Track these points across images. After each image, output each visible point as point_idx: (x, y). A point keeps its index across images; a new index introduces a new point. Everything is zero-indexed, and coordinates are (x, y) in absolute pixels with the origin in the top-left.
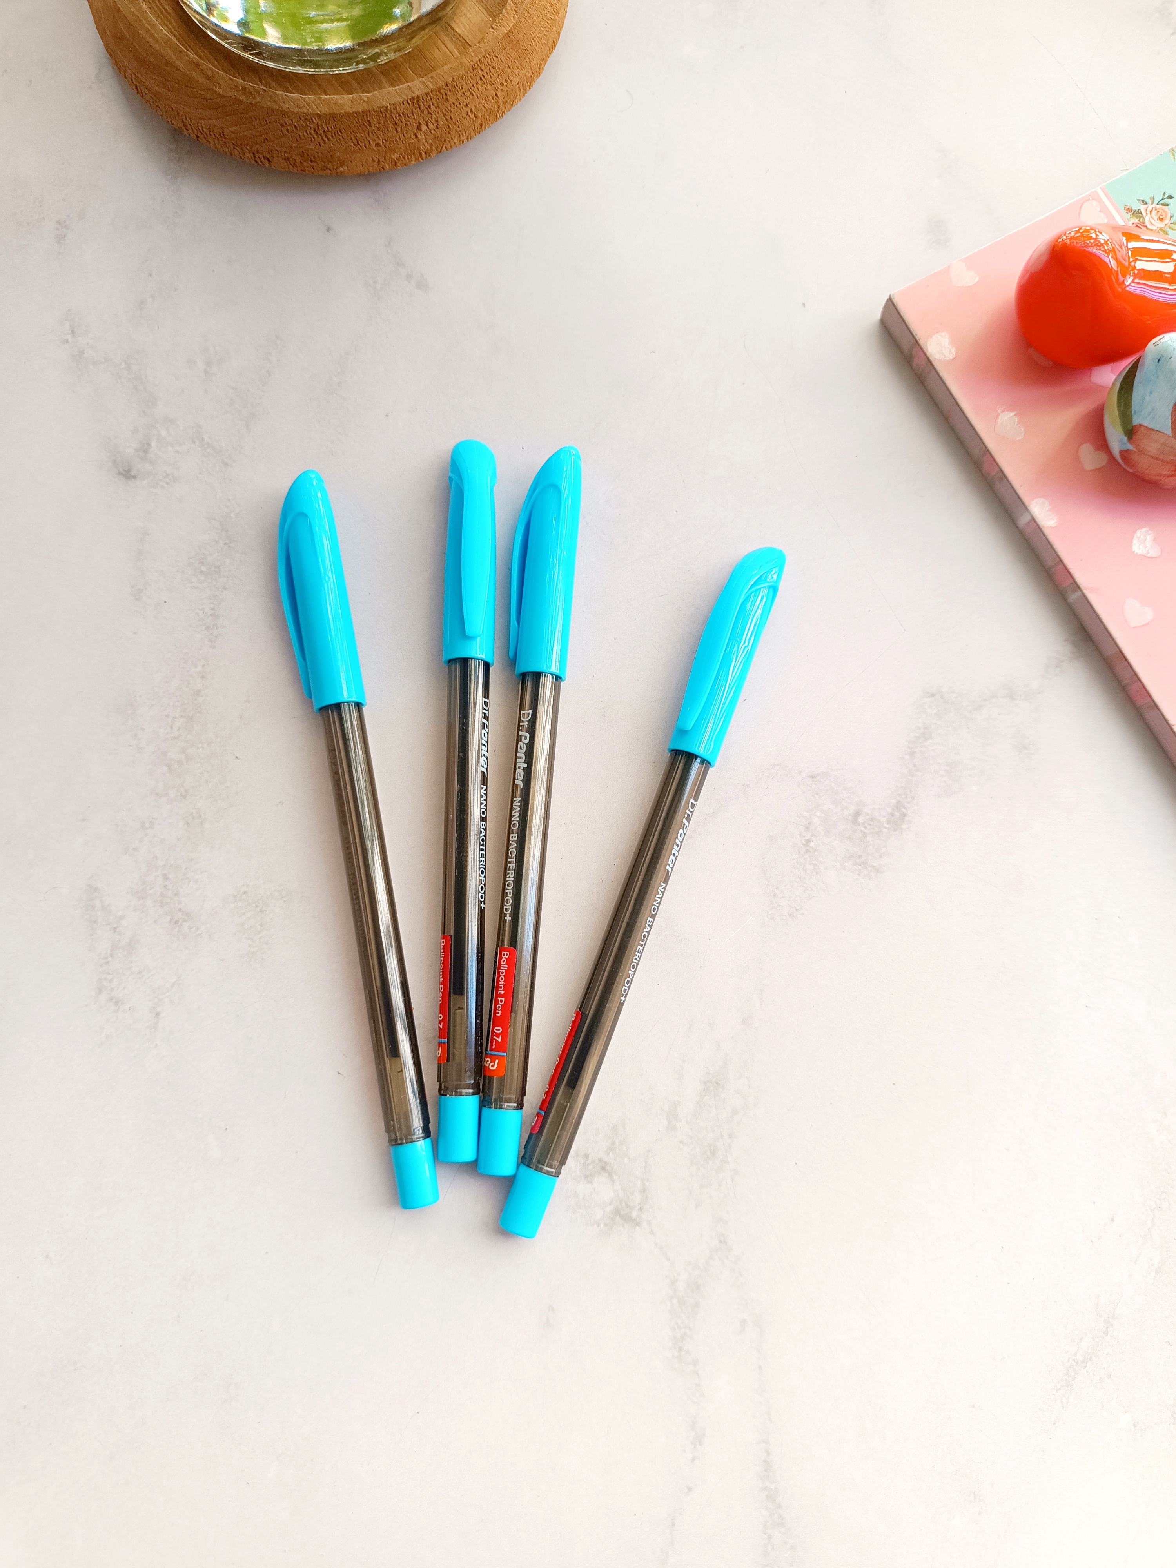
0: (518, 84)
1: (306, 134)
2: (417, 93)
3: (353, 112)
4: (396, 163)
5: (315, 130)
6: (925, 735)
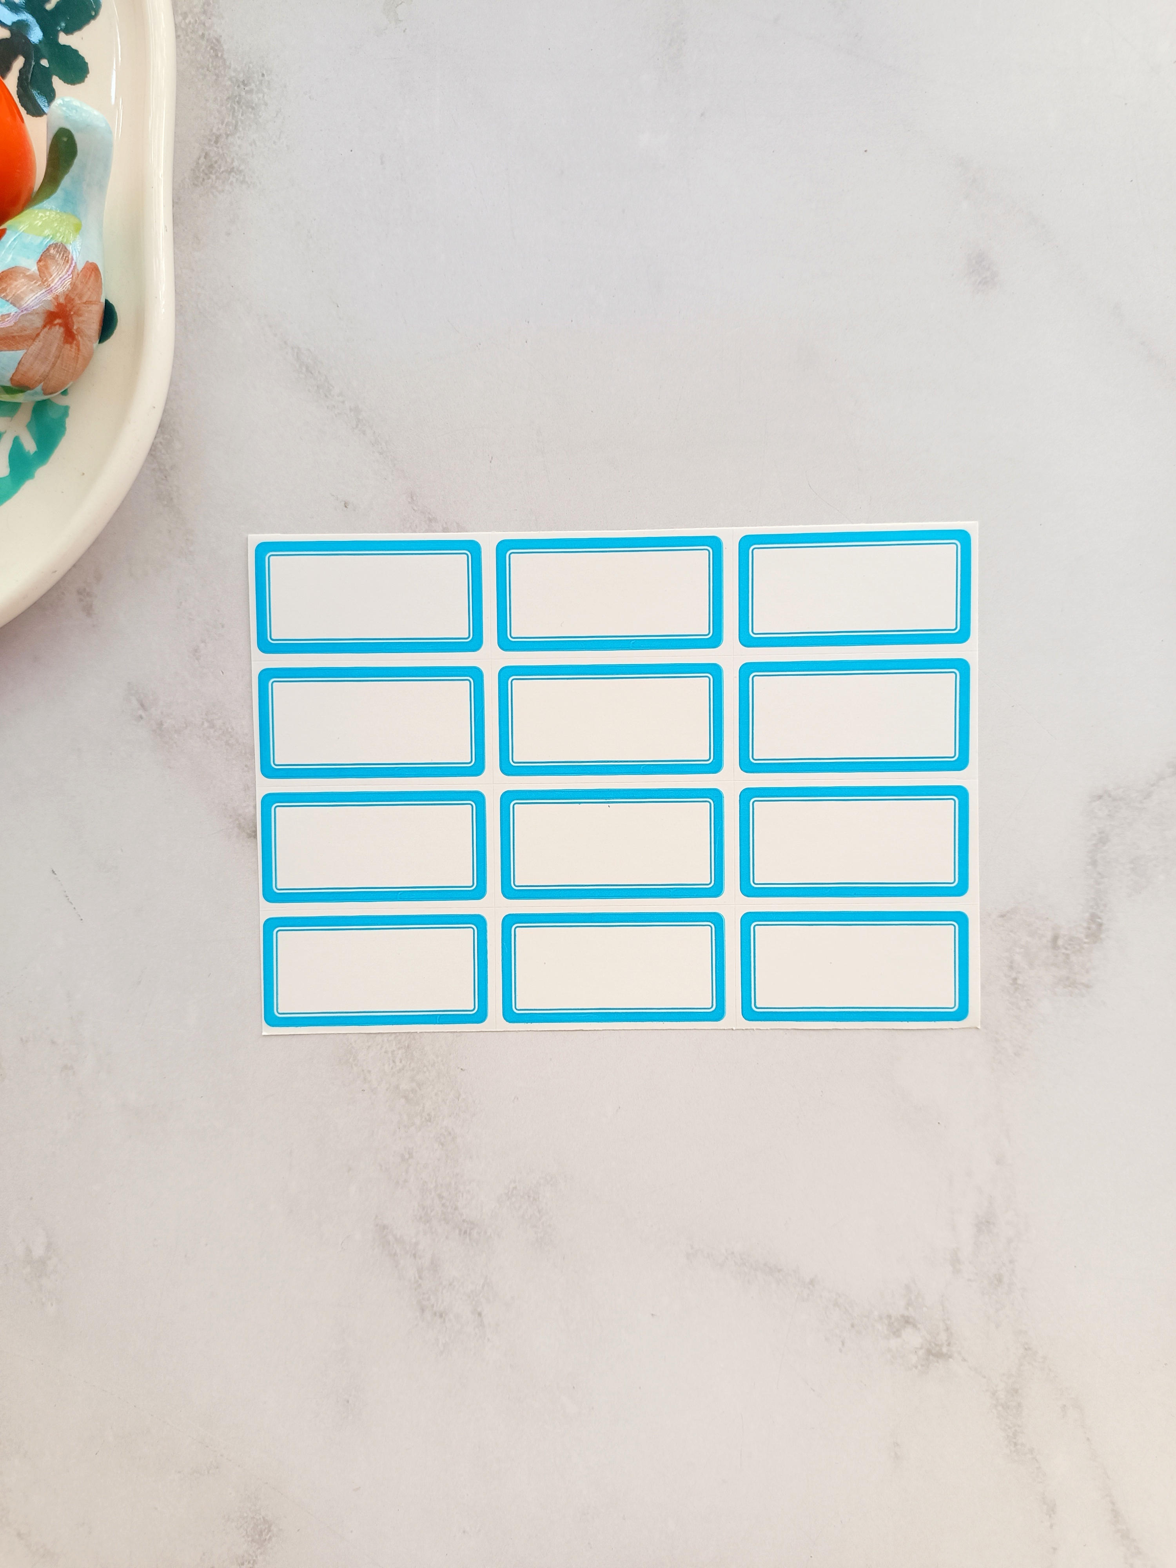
6: (1103, 839)
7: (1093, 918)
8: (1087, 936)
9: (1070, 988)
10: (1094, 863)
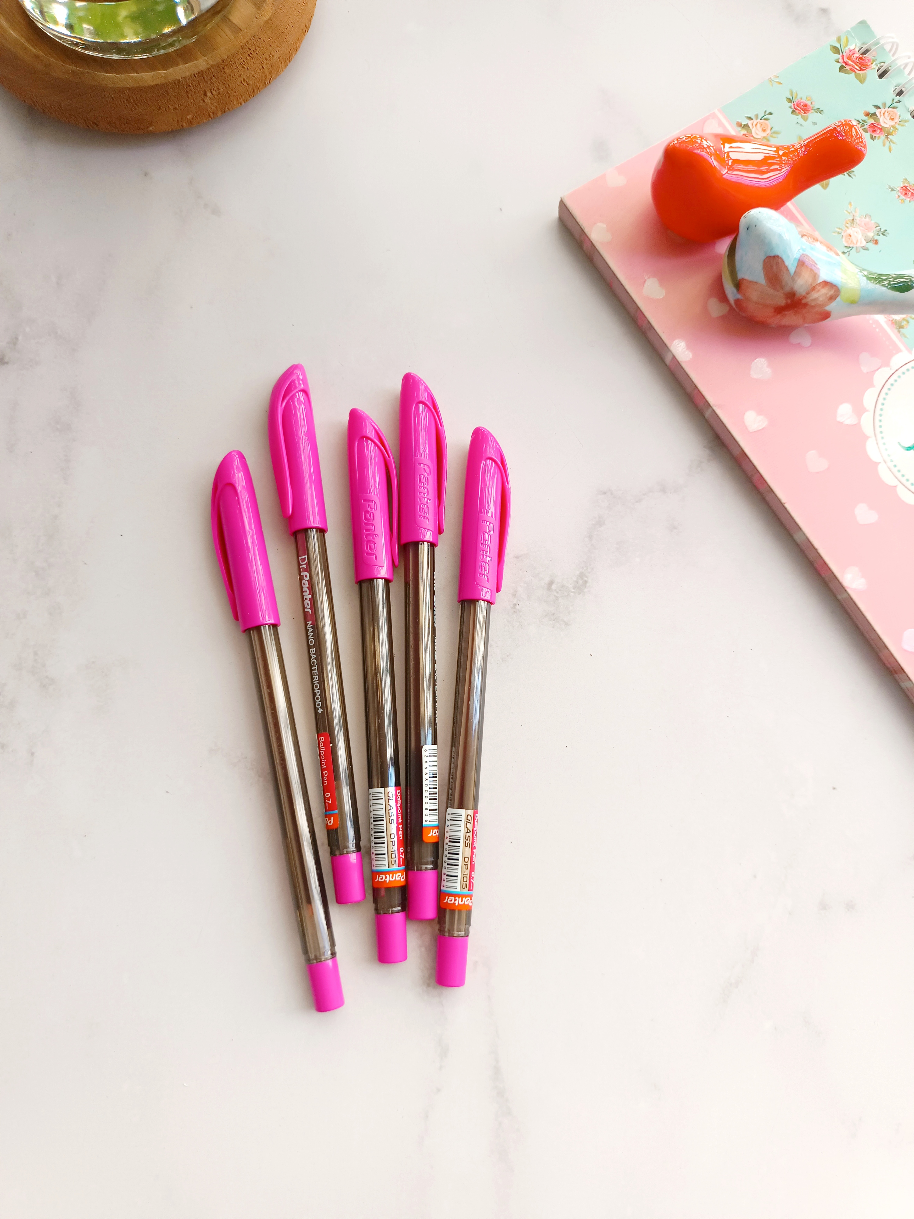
0: (279, 58)
1: (120, 103)
2: (201, 68)
3: (154, 85)
4: (191, 122)
5: (127, 100)
6: (600, 522)
7: (582, 575)
8: (574, 588)
9: (554, 622)
10: (590, 537)
